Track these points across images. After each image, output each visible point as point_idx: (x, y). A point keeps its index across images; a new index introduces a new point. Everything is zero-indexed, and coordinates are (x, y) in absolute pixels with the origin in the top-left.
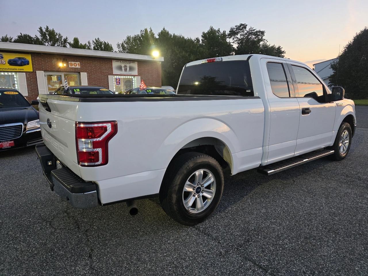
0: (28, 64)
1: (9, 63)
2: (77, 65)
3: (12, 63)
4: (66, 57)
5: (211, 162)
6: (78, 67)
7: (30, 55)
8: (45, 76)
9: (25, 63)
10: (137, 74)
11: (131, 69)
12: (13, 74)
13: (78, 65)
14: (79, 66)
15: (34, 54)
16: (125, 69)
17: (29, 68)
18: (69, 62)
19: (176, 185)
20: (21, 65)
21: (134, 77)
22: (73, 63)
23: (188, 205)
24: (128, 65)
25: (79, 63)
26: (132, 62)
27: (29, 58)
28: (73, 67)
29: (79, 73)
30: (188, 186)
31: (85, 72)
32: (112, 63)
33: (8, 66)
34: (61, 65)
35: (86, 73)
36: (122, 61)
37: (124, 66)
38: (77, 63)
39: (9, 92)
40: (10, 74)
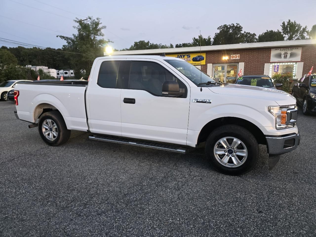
0: (203, 59)
1: (192, 60)
2: (237, 57)
3: (195, 60)
4: (229, 52)
6: (238, 58)
7: (205, 53)
8: (213, 67)
9: (201, 59)
10: (300, 60)
11: (292, 55)
13: (238, 57)
14: (239, 58)
15: (207, 52)
16: (284, 56)
17: (203, 62)
18: (231, 55)
20: (199, 61)
21: (296, 63)
22: (234, 55)
24: (289, 52)
25: (239, 55)
26: (295, 48)
27: (204, 55)
28: (234, 58)
29: (238, 63)
31: (243, 62)
32: (271, 52)
33: (192, 62)
34: (225, 58)
35: (244, 63)
36: (282, 49)
37: (284, 53)
38: (237, 55)
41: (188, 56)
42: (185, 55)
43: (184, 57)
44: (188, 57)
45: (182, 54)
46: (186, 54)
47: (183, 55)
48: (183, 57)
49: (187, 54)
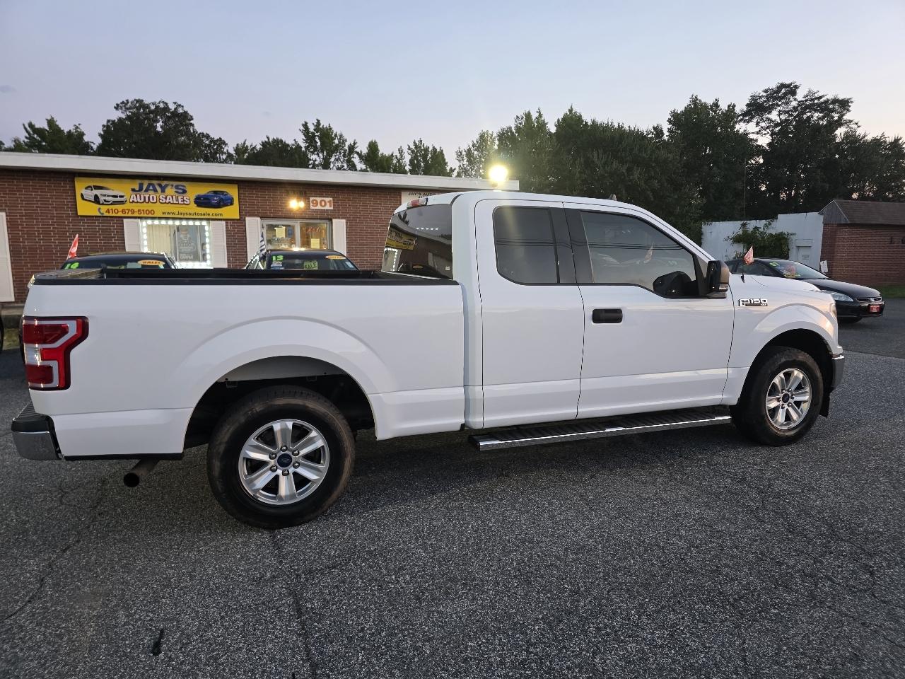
0: (232, 204)
1: (195, 202)
2: (325, 203)
3: (202, 202)
4: (305, 189)
5: (310, 406)
6: (327, 207)
7: (236, 186)
8: (263, 227)
9: (225, 202)
12: (204, 223)
13: (328, 204)
14: (330, 206)
15: (241, 183)
17: (232, 212)
18: (311, 199)
19: (220, 444)
20: (218, 206)
22: (319, 199)
23: (255, 485)
25: (332, 199)
27: (233, 192)
28: (319, 207)
29: (331, 220)
30: (252, 448)
31: (342, 218)
32: (401, 197)
33: (194, 208)
34: (295, 204)
35: (344, 221)
36: (422, 193)
38: (327, 199)
39: (147, 261)
40: (198, 223)
41: (177, 187)
42: (167, 185)
43: (163, 191)
44: (176, 192)
45: (155, 182)
46: (171, 183)
47: (160, 185)
48: (159, 189)
49: (175, 183)
